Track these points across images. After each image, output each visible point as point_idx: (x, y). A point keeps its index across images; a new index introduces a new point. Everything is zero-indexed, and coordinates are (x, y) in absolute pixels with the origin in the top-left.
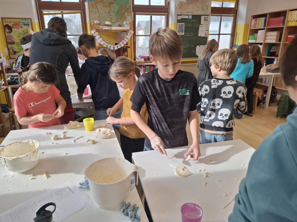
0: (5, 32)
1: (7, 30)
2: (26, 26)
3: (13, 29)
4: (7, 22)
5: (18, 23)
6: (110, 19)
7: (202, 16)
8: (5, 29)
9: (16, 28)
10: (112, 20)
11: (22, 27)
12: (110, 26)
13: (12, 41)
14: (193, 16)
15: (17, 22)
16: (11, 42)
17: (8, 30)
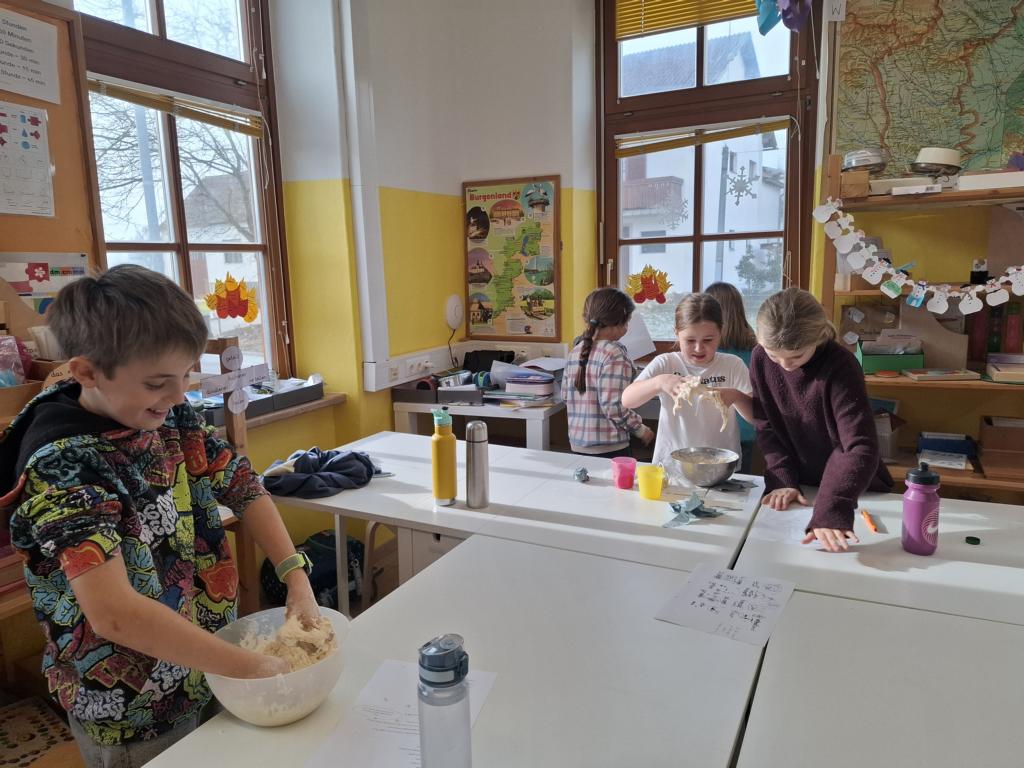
0: (466, 234)
1: (474, 231)
2: (537, 210)
3: (492, 225)
4: (478, 198)
5: (512, 199)
6: (955, 133)
8: (467, 224)
9: (501, 218)
10: (974, 136)
11: (522, 215)
12: (952, 170)
13: (482, 270)
15: (509, 195)
16: (479, 274)
17: (478, 229)
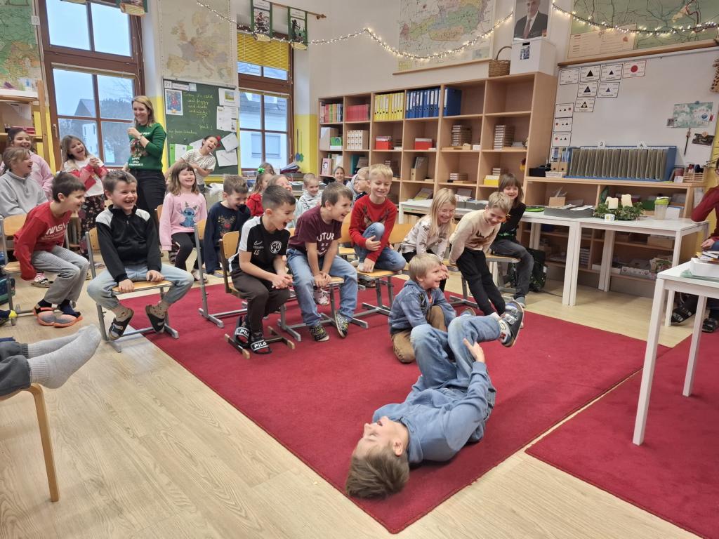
7: (220, 89)
14: (198, 85)
